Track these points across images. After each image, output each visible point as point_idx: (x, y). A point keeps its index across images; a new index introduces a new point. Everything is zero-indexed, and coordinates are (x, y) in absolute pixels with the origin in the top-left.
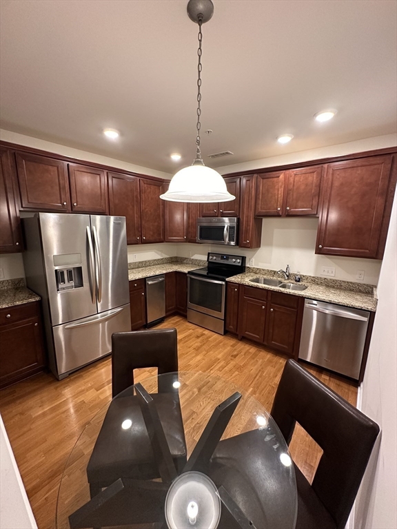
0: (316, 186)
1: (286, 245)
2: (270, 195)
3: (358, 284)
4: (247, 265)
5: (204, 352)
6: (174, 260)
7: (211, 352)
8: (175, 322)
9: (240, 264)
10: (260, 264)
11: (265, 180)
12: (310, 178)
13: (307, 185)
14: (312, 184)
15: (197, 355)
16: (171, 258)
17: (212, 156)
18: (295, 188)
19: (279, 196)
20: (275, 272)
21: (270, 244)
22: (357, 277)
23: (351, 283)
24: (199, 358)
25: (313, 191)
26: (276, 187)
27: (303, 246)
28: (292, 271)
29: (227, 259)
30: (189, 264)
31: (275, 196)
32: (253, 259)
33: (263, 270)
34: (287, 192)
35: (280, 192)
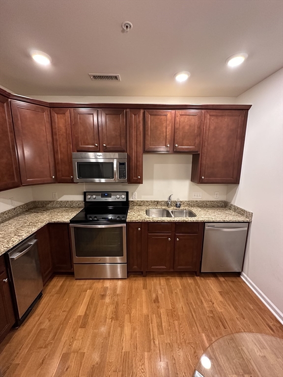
0: (198, 128)
1: (165, 178)
2: (158, 132)
3: (217, 202)
4: (130, 199)
5: (127, 316)
6: (31, 206)
7: (133, 311)
8: (58, 288)
9: (125, 200)
10: (143, 197)
11: (152, 117)
12: (193, 121)
13: (190, 126)
14: (195, 125)
15: (122, 327)
16: (27, 204)
17: (95, 77)
18: (181, 127)
19: (168, 133)
20: (158, 202)
21: (151, 178)
22: (215, 196)
23: (213, 201)
24: (127, 330)
25: (196, 132)
26: (165, 125)
27: (179, 178)
28: (173, 199)
29: (109, 196)
30: (57, 208)
31: (163, 133)
32: (136, 193)
33: (147, 202)
34: (175, 131)
35: (168, 130)
